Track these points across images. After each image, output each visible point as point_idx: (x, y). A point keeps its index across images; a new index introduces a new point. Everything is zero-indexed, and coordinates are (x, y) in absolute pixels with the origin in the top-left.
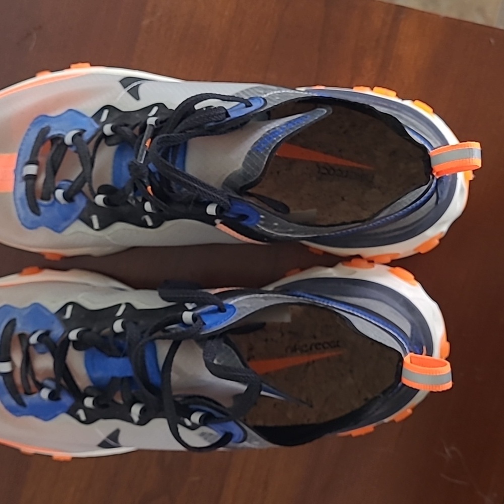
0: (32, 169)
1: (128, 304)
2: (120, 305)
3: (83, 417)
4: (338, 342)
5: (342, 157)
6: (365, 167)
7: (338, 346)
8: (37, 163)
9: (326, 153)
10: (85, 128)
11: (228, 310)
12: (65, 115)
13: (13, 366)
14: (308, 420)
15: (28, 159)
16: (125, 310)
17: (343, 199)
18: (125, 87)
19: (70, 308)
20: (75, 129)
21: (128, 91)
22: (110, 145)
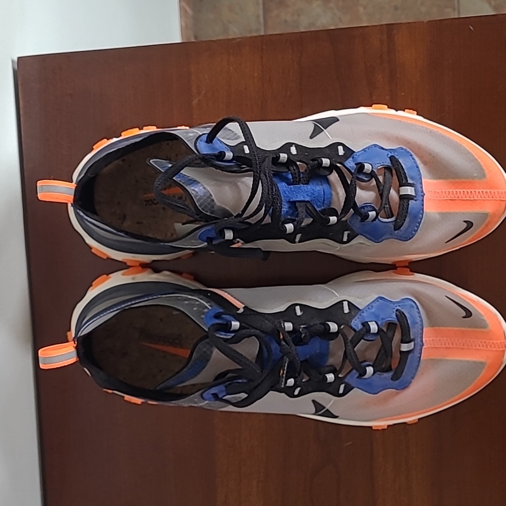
0: (405, 347)
1: (294, 242)
2: (300, 242)
3: (340, 148)
4: (146, 205)
5: (164, 352)
6: (146, 344)
7: (146, 201)
8: (401, 352)
9: (175, 355)
10: (358, 379)
11: (205, 238)
12: (379, 390)
13: (398, 192)
14: (168, 144)
15: (410, 356)
16: (295, 238)
17: (161, 320)
18: (327, 410)
19: (345, 239)
20: (366, 379)
21: (325, 408)
22: (332, 366)
